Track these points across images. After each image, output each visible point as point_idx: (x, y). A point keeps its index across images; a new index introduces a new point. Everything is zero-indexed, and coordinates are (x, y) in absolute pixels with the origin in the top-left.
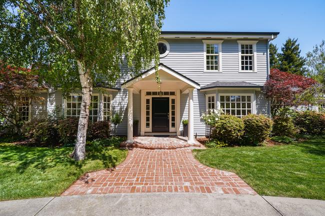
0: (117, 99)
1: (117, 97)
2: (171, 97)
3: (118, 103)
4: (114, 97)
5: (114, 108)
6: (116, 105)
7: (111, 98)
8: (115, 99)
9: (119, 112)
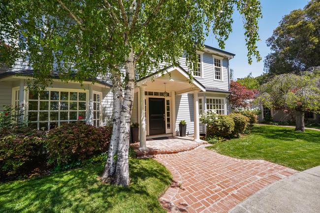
0: (108, 98)
1: (108, 95)
2: (167, 98)
3: (109, 103)
4: (104, 95)
5: (104, 109)
6: (107, 106)
7: (101, 96)
8: (105, 98)
9: (111, 114)
